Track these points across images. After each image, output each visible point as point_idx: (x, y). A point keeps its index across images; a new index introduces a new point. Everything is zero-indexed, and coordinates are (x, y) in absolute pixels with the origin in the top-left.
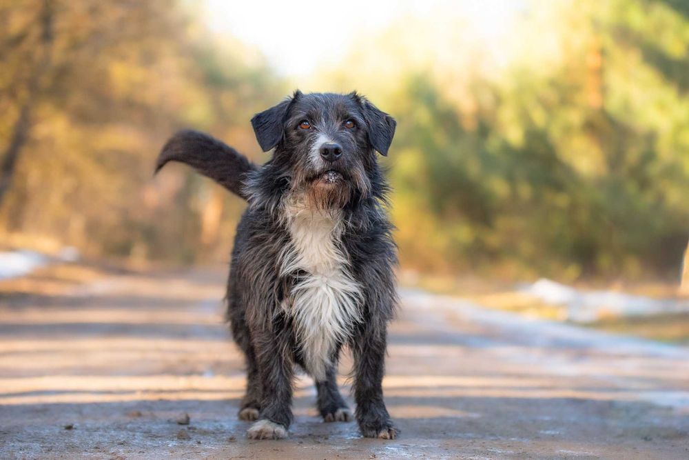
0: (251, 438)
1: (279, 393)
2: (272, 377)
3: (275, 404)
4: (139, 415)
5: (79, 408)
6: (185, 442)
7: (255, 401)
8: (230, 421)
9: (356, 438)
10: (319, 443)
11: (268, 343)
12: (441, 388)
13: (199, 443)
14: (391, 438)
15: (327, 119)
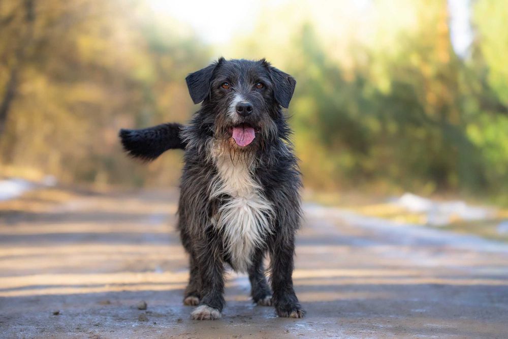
0: (194, 319)
1: (214, 285)
2: (208, 273)
3: (212, 293)
4: (109, 303)
5: (63, 299)
6: (144, 323)
7: (196, 291)
8: (177, 306)
9: (273, 317)
10: (245, 322)
11: (204, 248)
12: (335, 278)
13: (155, 323)
14: (299, 317)
15: (242, 82)
